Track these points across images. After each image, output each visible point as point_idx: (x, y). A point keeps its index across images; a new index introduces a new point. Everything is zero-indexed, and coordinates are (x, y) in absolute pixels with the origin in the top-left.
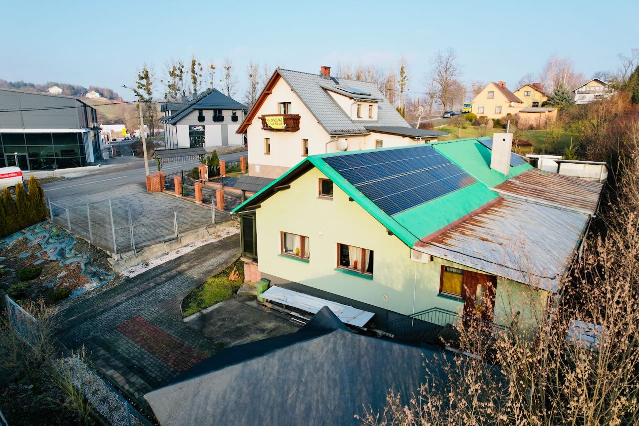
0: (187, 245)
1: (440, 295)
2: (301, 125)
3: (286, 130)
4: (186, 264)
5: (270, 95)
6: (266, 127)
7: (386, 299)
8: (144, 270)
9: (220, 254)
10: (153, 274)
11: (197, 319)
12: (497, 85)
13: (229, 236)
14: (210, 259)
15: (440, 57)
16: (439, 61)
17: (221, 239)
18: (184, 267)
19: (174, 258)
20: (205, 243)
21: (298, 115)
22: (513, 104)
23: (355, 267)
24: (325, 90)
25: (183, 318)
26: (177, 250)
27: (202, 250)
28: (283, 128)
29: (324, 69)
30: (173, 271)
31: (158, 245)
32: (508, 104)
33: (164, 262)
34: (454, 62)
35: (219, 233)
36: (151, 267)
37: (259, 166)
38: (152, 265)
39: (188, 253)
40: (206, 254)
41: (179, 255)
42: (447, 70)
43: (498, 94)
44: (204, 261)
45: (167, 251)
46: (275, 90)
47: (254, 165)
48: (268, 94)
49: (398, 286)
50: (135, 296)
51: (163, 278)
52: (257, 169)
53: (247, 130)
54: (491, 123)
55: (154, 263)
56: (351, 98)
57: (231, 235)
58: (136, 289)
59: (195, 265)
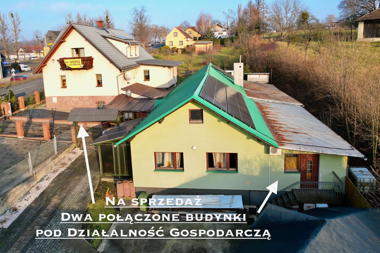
0: (42, 180)
1: (285, 172)
2: (94, 64)
3: (83, 69)
4: (56, 197)
5: (63, 43)
6: (64, 67)
7: (248, 183)
8: (16, 216)
9: (79, 180)
10: (28, 217)
11: (109, 245)
12: (178, 28)
13: (72, 161)
14: (75, 186)
15: (136, 11)
16: (136, 13)
17: (67, 166)
18: (55, 200)
19: (38, 195)
20: (57, 174)
21: (91, 57)
22: (189, 39)
23: (220, 167)
24: (105, 37)
25: (96, 249)
26: (35, 187)
27: (59, 180)
28: (82, 67)
29: (99, 22)
30: (48, 207)
31: (18, 187)
32: (186, 40)
33: (31, 202)
34: (145, 14)
35: (62, 162)
36: (22, 211)
37: (56, 98)
38: (20, 208)
39: (49, 187)
40: (67, 183)
41: (41, 191)
42: (141, 19)
43: (180, 33)
44: (70, 190)
45: (27, 190)
46: (68, 39)
47: (51, 98)
48: (62, 42)
49: (256, 173)
50: (28, 245)
51: (44, 218)
52: (55, 100)
53: (42, 70)
54: (180, 51)
55: (23, 205)
56: (126, 43)
57: (73, 160)
58: (22, 238)
59: (65, 197)
